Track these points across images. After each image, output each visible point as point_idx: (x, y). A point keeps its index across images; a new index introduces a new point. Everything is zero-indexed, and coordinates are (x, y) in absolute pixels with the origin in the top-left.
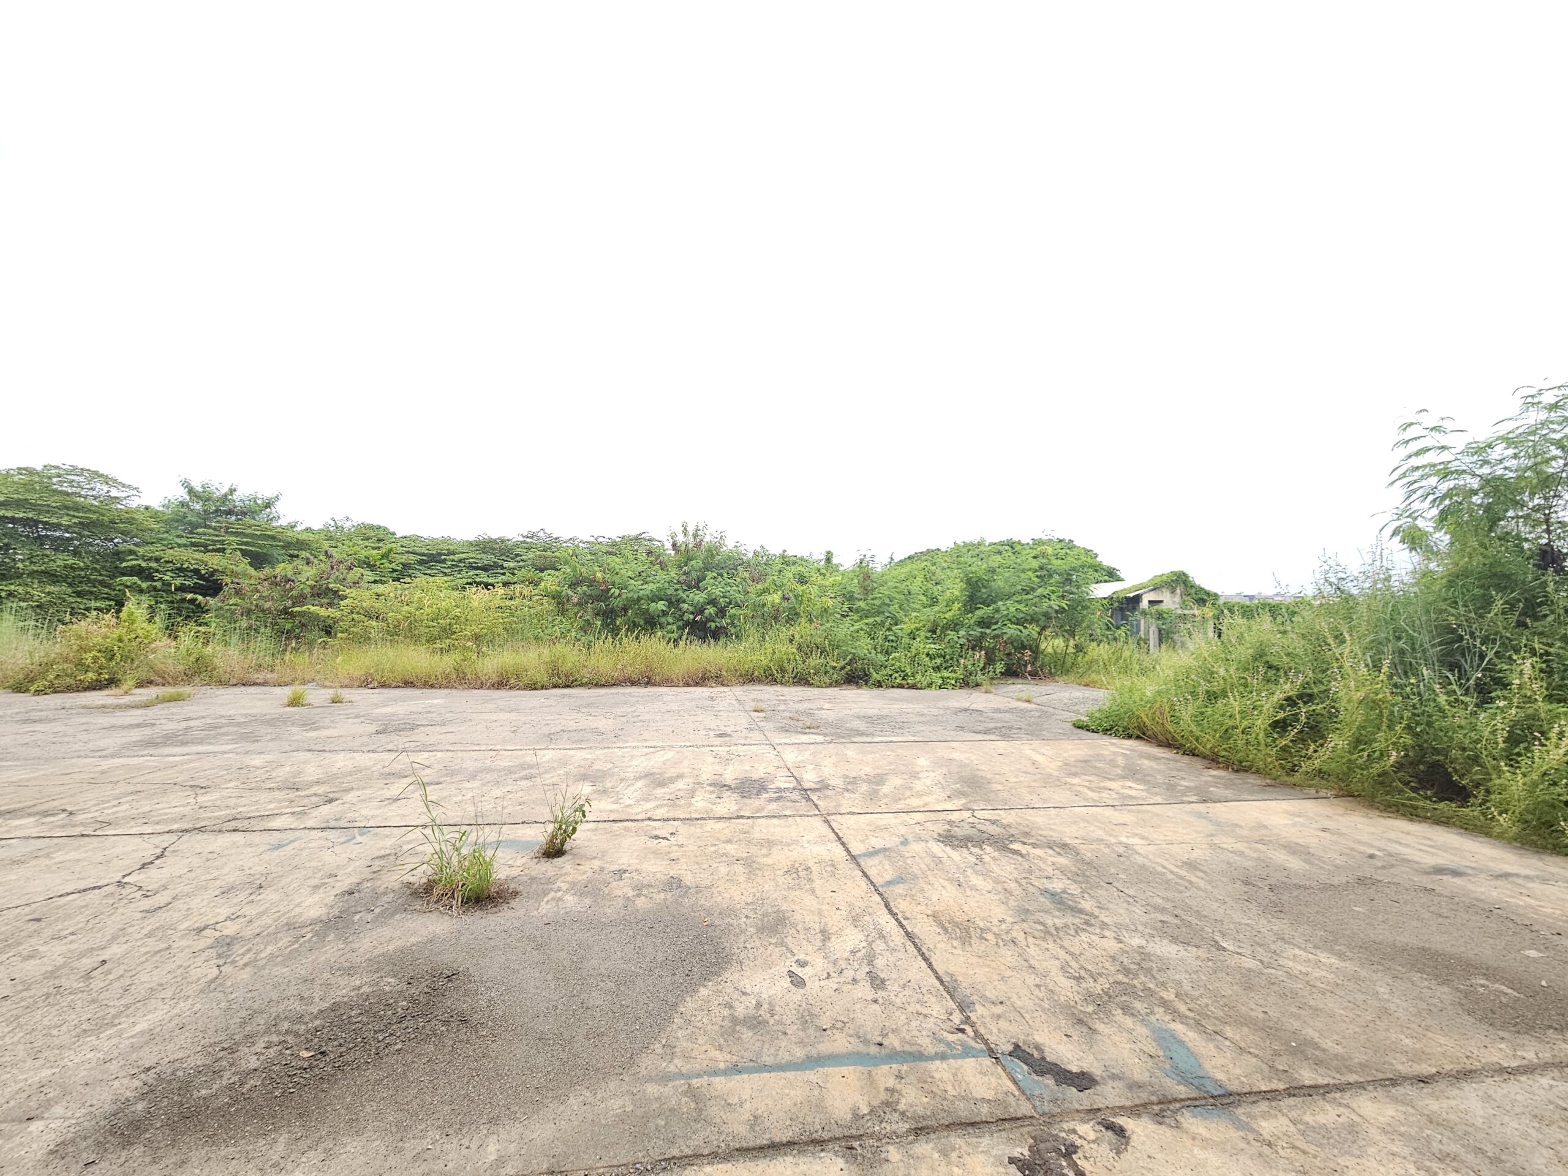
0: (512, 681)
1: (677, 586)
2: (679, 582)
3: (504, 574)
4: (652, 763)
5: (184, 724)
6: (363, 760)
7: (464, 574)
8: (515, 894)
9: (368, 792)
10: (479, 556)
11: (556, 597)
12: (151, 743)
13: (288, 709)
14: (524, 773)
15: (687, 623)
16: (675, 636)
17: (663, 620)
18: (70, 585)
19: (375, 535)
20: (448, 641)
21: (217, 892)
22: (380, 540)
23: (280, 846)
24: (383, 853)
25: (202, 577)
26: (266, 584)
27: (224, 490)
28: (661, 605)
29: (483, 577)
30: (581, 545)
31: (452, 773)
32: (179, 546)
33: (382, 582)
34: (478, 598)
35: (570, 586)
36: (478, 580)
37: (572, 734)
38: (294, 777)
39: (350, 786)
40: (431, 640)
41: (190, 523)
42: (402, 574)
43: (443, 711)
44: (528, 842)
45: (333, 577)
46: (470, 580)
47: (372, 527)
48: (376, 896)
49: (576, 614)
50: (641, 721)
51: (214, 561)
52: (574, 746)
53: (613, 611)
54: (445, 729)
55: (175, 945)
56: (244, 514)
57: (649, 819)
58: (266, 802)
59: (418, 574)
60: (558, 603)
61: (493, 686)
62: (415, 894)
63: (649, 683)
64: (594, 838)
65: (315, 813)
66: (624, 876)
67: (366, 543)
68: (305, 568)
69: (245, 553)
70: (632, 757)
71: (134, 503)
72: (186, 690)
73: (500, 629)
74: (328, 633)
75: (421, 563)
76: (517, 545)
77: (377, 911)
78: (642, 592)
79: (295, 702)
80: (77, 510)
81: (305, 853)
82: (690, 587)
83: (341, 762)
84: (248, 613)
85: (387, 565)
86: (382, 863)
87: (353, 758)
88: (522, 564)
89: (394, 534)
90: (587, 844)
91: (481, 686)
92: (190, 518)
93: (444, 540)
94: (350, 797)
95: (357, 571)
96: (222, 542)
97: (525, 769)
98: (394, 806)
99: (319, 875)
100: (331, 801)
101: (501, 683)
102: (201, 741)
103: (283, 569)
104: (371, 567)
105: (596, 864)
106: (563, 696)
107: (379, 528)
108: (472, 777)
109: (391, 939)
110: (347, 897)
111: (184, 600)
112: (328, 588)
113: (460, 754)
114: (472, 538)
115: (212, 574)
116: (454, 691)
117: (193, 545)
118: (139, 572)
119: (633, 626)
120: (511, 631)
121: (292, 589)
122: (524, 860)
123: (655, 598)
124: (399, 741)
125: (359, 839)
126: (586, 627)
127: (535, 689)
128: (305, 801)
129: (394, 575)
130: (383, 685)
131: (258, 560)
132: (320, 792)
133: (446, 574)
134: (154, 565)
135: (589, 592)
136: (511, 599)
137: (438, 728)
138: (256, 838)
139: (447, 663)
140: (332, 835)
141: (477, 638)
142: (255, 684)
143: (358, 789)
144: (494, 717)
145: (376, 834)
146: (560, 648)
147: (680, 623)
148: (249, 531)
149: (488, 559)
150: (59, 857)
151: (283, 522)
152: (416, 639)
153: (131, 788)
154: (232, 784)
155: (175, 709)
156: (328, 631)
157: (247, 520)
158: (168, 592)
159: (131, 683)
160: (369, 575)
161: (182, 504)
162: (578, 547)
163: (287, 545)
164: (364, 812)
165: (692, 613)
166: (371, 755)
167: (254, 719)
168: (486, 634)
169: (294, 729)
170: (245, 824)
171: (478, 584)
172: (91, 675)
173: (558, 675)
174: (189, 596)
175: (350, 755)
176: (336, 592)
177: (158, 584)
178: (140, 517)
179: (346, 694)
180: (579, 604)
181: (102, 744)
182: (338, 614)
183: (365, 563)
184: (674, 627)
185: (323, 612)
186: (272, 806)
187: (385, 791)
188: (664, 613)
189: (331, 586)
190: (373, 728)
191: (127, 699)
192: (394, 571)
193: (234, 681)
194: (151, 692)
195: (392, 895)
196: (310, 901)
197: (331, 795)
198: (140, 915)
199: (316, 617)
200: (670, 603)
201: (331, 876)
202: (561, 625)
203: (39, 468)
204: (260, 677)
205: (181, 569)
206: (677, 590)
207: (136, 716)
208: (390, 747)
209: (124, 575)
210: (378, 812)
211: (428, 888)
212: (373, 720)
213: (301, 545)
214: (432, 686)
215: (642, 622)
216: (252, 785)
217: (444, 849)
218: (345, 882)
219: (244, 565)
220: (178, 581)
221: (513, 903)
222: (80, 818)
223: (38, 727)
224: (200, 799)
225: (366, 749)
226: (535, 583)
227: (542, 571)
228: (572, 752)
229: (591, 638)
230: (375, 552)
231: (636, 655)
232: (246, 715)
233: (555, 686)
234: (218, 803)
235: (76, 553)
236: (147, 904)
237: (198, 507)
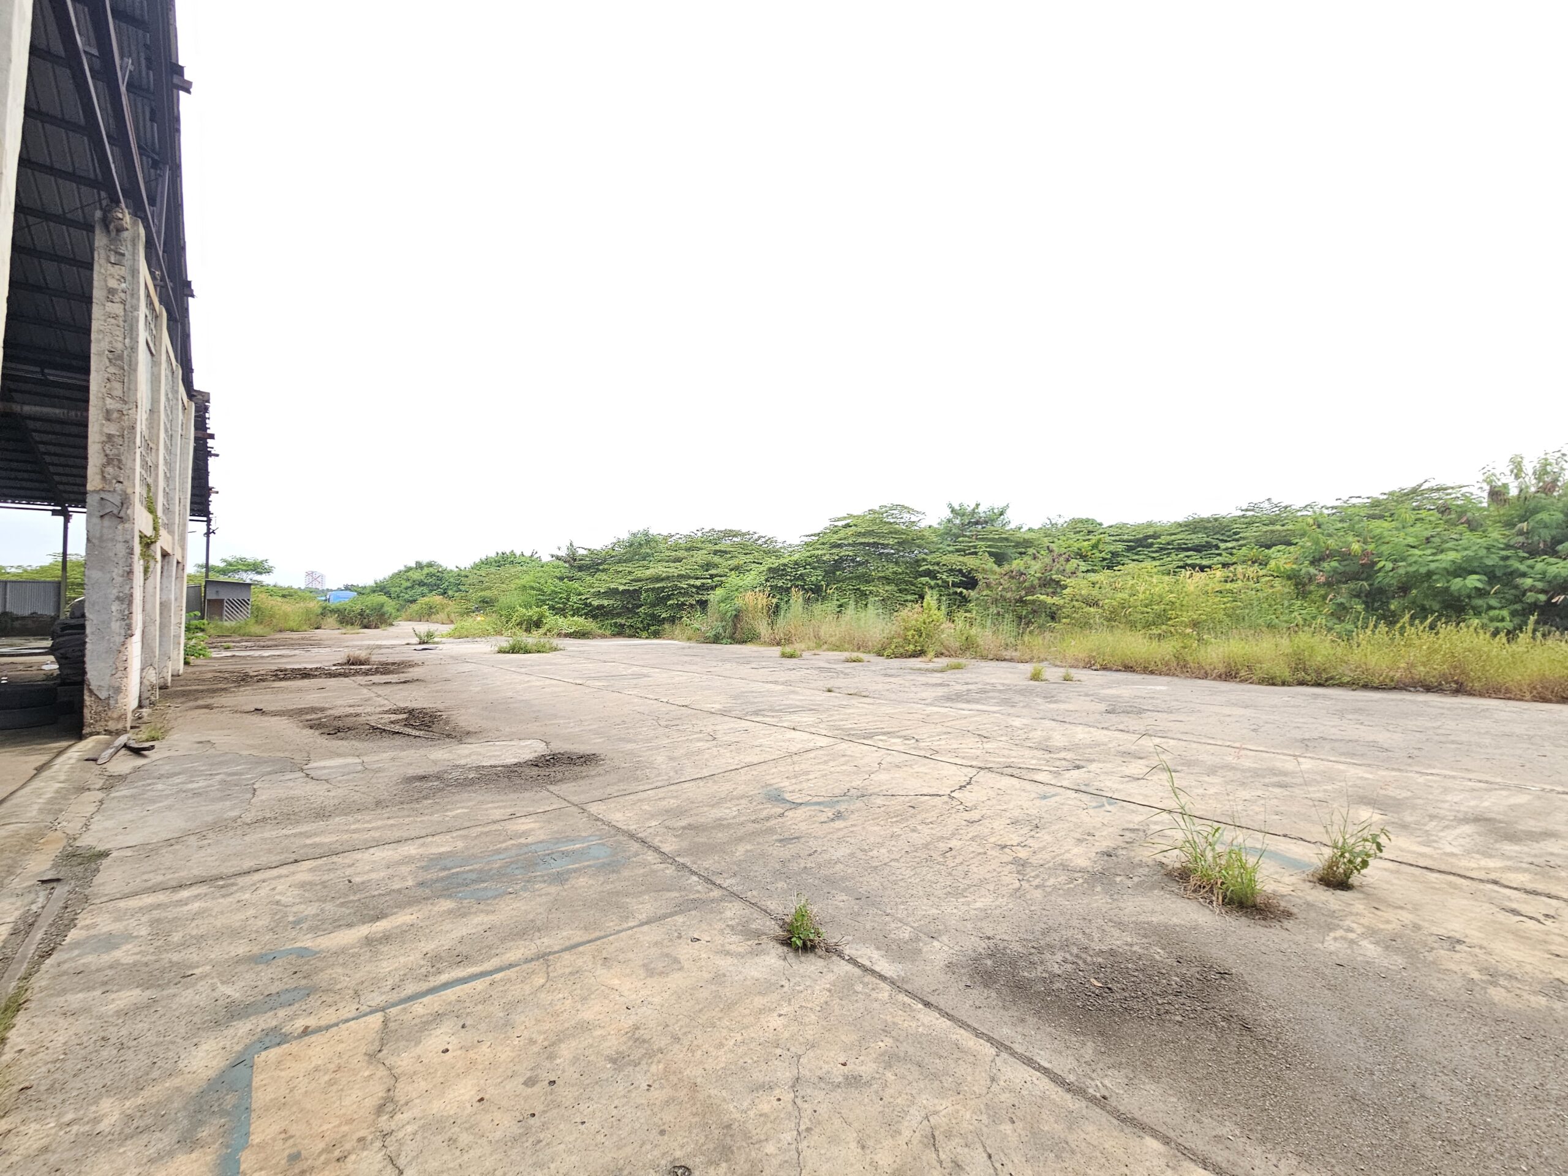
0: (1242, 673)
1: (1504, 553)
2: (1508, 547)
3: (1220, 555)
4: (1486, 804)
5: (965, 687)
6: (1100, 735)
7: (1173, 556)
8: (1289, 915)
9: (1109, 765)
10: (1189, 537)
11: (1292, 577)
12: (949, 699)
13: (1032, 683)
14: (1275, 779)
15: (1534, 607)
16: (1508, 625)
17: (1478, 602)
18: (897, 585)
19: (1084, 527)
20: (1164, 627)
21: (1008, 821)
22: (1090, 532)
23: (1045, 797)
24: (1131, 826)
25: (963, 575)
26: (1006, 577)
27: (973, 506)
28: (1473, 581)
29: (1196, 559)
30: (1326, 512)
31: (1189, 764)
32: (950, 552)
33: (1093, 571)
34: (1193, 582)
35: (1312, 563)
36: (1189, 562)
37: (1336, 744)
38: (1046, 740)
39: (1092, 757)
40: (1147, 625)
41: (954, 535)
42: (1112, 562)
43: (1168, 698)
44: (1295, 860)
45: (1055, 569)
46: (1181, 564)
47: (1081, 521)
48: (1133, 866)
49: (1324, 597)
50: (1453, 742)
51: (971, 562)
52: (1343, 759)
53: (1381, 591)
54: (1172, 717)
55: (989, 853)
56: (986, 522)
57: (1495, 882)
58: (1030, 758)
59: (1126, 560)
60: (1296, 585)
61: (1220, 676)
62: (1169, 875)
63: (1460, 689)
64: (1395, 881)
65: (1068, 775)
66: (1458, 947)
67: (1078, 536)
68: (1033, 562)
69: (991, 554)
70: (1446, 790)
71: (923, 524)
72: (962, 661)
73: (1221, 615)
74: (1053, 618)
75: (1129, 549)
76: (1234, 520)
77: (1136, 879)
78: (1433, 566)
79: (1035, 677)
80: (896, 533)
81: (1066, 808)
82: (1533, 553)
83: (1081, 734)
84: (995, 601)
85: (1098, 554)
86: (1132, 835)
87: (1089, 732)
88: (1241, 542)
89: (1100, 524)
90: (1386, 886)
91: (1206, 676)
92: (954, 531)
93: (1150, 525)
94: (1093, 767)
95: (1074, 563)
96: (975, 547)
97: (1275, 774)
98: (1135, 784)
99: (1080, 830)
100: (1078, 767)
101: (1230, 674)
102: (977, 701)
103: (1017, 564)
104: (1083, 557)
105: (1407, 917)
106: (1316, 696)
107: (1087, 520)
108: (1212, 771)
109: (1153, 912)
110: (1106, 858)
111: (956, 593)
112: (1051, 579)
113: (1194, 745)
114: (1181, 518)
115: (970, 572)
116: (1176, 679)
117: (958, 551)
118: (929, 574)
119: (1422, 612)
120: (1236, 619)
121: (1025, 581)
122: (1294, 879)
123: (1461, 571)
124: (1131, 722)
125: (1108, 808)
126: (1340, 613)
127: (1274, 684)
128: (1058, 763)
129: (1104, 563)
130: (1105, 668)
131: (1000, 559)
132: (1068, 757)
133: (1154, 559)
134: (936, 568)
135: (1341, 569)
136: (1232, 581)
137: (1165, 715)
138: (1028, 786)
139: (1166, 649)
140: (1085, 798)
141: (1195, 624)
142: (1005, 660)
143: (1099, 761)
144: (1227, 710)
145: (1122, 807)
146: (1304, 638)
147: (1518, 607)
148: (991, 536)
149: (1199, 538)
150: (916, 768)
151: (1012, 526)
152: (1132, 625)
153: (945, 730)
154: (1003, 738)
155: (958, 675)
156: (1053, 617)
157: (989, 527)
158: (948, 587)
159: (933, 654)
160: (1084, 566)
161: (949, 521)
162: (1321, 514)
163: (1018, 545)
164: (1109, 784)
165: (1543, 591)
166: (1105, 732)
167: (1008, 689)
168: (1206, 621)
169: (1039, 700)
170: (1015, 772)
171: (1193, 566)
172: (912, 647)
173: (1305, 670)
174: (959, 590)
175: (1087, 729)
176: (1058, 582)
177: (939, 582)
178: (926, 534)
179: (1075, 673)
180: (1328, 584)
181: (924, 695)
182: (1062, 602)
183: (1078, 554)
184: (1505, 613)
185: (1049, 600)
186: (1034, 762)
187: (1124, 768)
188: (1481, 593)
189: (1054, 577)
190: (1103, 707)
191: (931, 665)
192: (1104, 559)
193: (991, 657)
194: (943, 662)
195: (1147, 869)
196: (1075, 850)
197: (1077, 762)
198: (965, 823)
199: (1043, 604)
200: (1492, 576)
201: (1089, 834)
202: (1300, 611)
203: (877, 508)
204: (1007, 654)
205: (951, 570)
206: (1507, 558)
207: (936, 678)
208: (1121, 727)
209: (921, 576)
210: (1121, 787)
211: (1183, 875)
212: (1102, 700)
213: (1027, 543)
214: (1152, 673)
215: (1436, 606)
216: (1017, 742)
217: (1196, 839)
218: (1105, 845)
219: (990, 564)
220: (950, 580)
221: (1286, 924)
222: (922, 744)
223: (892, 680)
224: (986, 746)
225: (1100, 726)
226: (1264, 564)
227: (1269, 547)
228: (1342, 767)
229: (1350, 627)
230: (1086, 543)
231: (1432, 651)
232: (1003, 685)
233: (1302, 683)
234: (997, 751)
235: (897, 563)
236: (967, 816)
237: (957, 521)
